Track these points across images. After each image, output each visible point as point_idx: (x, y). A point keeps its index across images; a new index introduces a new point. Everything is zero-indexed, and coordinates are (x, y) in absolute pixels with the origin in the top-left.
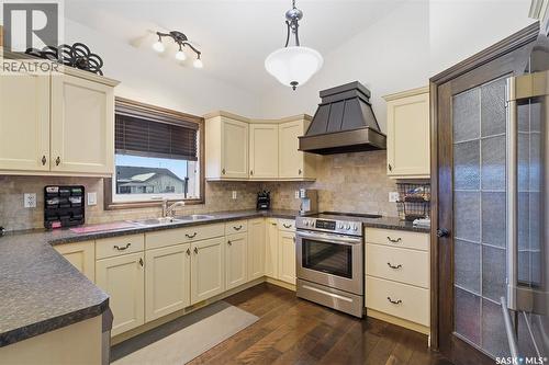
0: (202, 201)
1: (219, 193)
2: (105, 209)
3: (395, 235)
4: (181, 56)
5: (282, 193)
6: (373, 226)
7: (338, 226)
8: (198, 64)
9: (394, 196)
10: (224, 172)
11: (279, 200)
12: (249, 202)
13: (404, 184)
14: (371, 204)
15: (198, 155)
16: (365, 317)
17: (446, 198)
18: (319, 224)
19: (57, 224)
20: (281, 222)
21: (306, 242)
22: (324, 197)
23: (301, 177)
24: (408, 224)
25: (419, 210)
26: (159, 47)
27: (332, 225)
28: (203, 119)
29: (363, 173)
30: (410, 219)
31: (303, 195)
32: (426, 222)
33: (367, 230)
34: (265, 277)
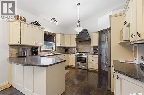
0: (55, 51)
1: (59, 49)
2: (40, 52)
3: (93, 55)
4: (54, 23)
5: (71, 49)
6: (89, 54)
7: (83, 54)
8: (57, 24)
9: (92, 49)
10: (61, 45)
11: (70, 50)
12: (64, 51)
13: (94, 47)
14: (88, 51)
15: (55, 41)
16: (88, 70)
17: (100, 49)
18: (80, 54)
19: (34, 55)
20: (72, 54)
21: (77, 58)
22: (80, 50)
23: (75, 46)
24: (95, 54)
25: (96, 52)
26: (51, 21)
27: (82, 54)
28: (56, 34)
29: (87, 45)
30: (95, 53)
31: (76, 49)
32: (97, 53)
33: (88, 55)
34: (68, 65)
